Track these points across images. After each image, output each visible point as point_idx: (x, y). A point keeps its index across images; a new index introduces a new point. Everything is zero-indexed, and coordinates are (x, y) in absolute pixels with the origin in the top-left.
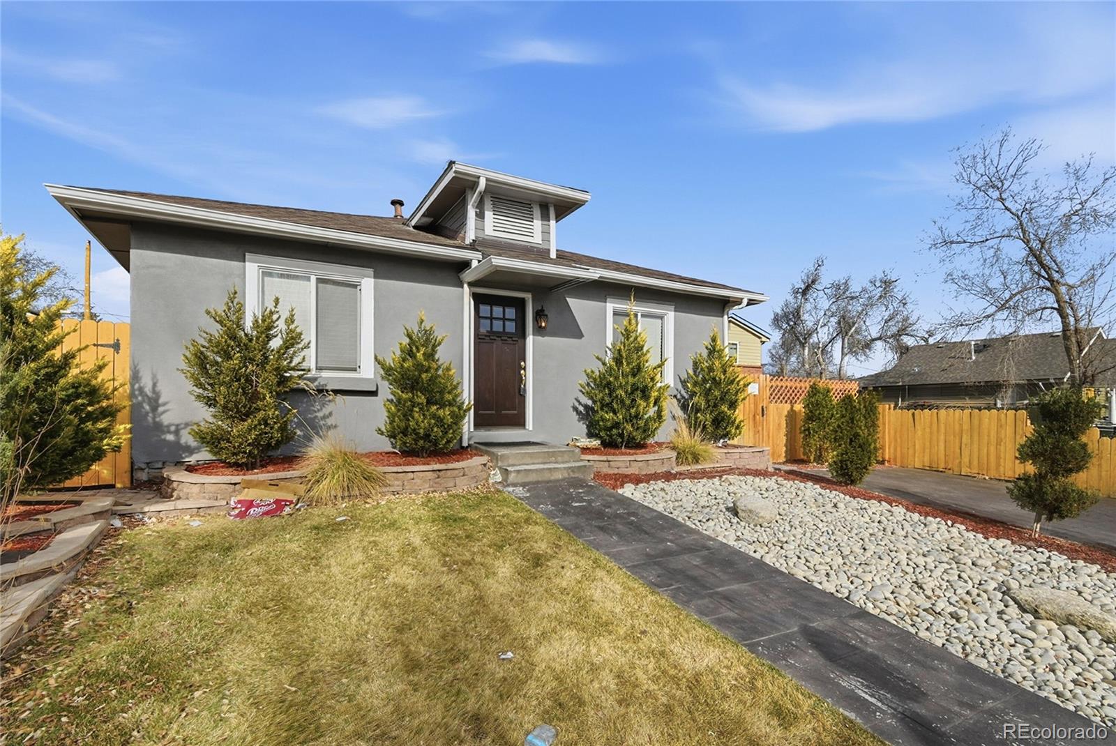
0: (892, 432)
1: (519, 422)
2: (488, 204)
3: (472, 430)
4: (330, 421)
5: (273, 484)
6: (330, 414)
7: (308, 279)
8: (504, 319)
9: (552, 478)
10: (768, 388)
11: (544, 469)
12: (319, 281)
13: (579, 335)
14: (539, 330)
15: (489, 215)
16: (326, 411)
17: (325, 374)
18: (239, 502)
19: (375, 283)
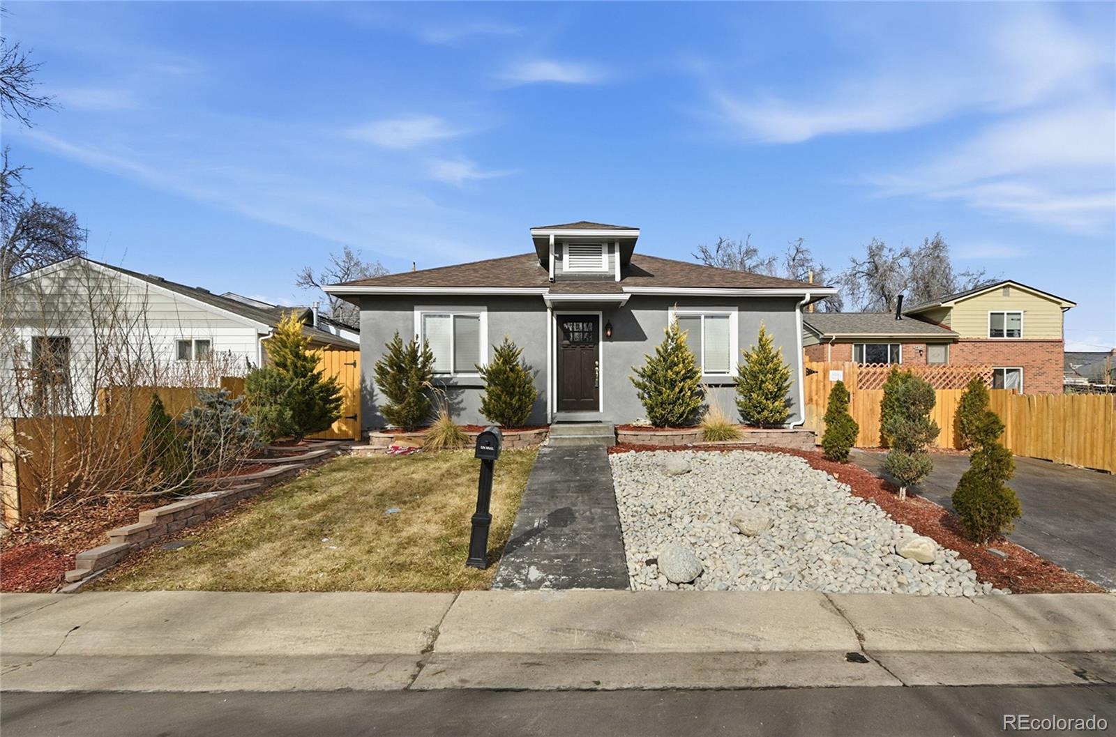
0: (1014, 418)
1: (595, 407)
2: (566, 249)
3: (555, 411)
4: (461, 406)
5: (409, 439)
6: (462, 401)
7: (449, 316)
8: (584, 332)
9: (581, 444)
10: (856, 376)
12: (455, 317)
13: (643, 337)
14: (607, 338)
15: (566, 257)
16: (459, 399)
17: (459, 375)
18: (393, 447)
19: (488, 316)
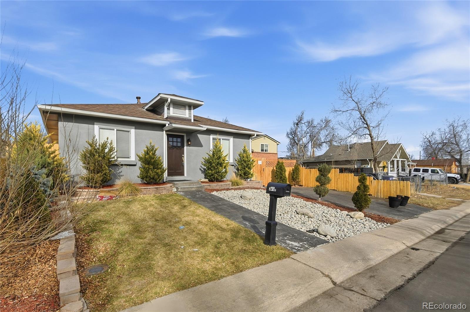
0: (305, 176)
1: (182, 174)
2: (171, 105)
3: (167, 176)
4: (121, 174)
5: (109, 192)
6: (121, 172)
7: (114, 130)
8: (177, 142)
9: (192, 190)
10: (265, 162)
11: (189, 187)
12: (117, 130)
13: (201, 146)
14: (188, 145)
15: (171, 109)
16: (120, 171)
17: (119, 159)
18: (99, 196)
19: (135, 131)
